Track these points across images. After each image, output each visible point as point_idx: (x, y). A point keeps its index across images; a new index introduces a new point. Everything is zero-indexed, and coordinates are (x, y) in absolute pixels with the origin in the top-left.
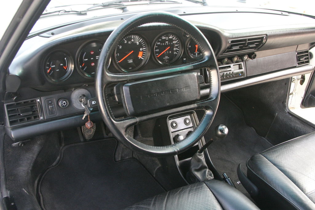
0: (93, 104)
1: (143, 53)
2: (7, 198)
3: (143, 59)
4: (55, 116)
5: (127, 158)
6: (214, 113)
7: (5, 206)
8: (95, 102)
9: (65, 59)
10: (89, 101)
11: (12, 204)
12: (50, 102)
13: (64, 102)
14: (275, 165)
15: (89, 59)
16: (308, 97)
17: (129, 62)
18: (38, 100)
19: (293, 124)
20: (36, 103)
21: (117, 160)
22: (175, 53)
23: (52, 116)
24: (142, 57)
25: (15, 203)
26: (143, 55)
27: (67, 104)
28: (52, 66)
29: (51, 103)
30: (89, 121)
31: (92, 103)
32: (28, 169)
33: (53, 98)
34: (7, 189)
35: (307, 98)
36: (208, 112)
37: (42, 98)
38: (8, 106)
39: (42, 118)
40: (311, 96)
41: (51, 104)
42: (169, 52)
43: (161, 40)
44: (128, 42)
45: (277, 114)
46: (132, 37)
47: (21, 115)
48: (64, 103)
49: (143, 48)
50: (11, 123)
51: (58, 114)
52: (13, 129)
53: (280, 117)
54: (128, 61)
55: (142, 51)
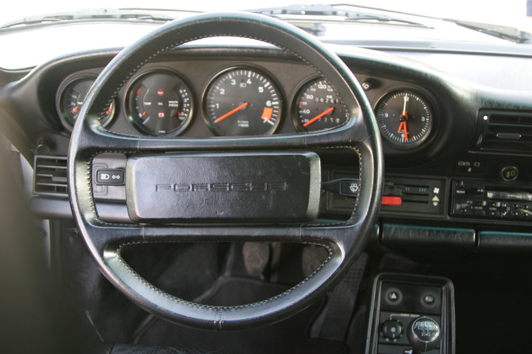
0: (102, 178)
1: (273, 113)
3: (272, 123)
8: (107, 177)
15: (154, 104)
17: (242, 125)
24: (271, 120)
26: (272, 116)
43: (314, 90)
44: (238, 84)
46: (247, 74)
49: (272, 101)
54: (238, 124)
55: (272, 107)
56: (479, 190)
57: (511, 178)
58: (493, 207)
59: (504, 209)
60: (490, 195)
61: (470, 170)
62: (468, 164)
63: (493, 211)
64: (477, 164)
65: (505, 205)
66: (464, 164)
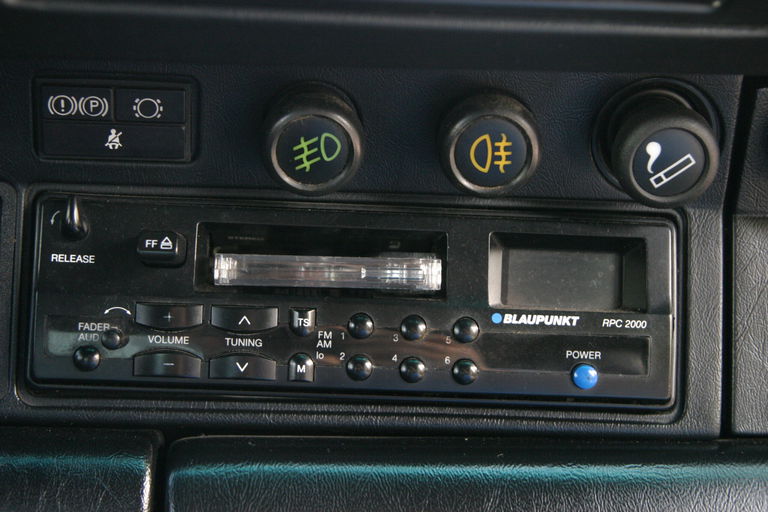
56: (150, 243)
57: (320, 171)
58: (244, 332)
59: (303, 343)
60: (225, 268)
61: (114, 140)
62: (104, 107)
63: (243, 355)
64: (148, 108)
65: (309, 322)
66: (78, 106)
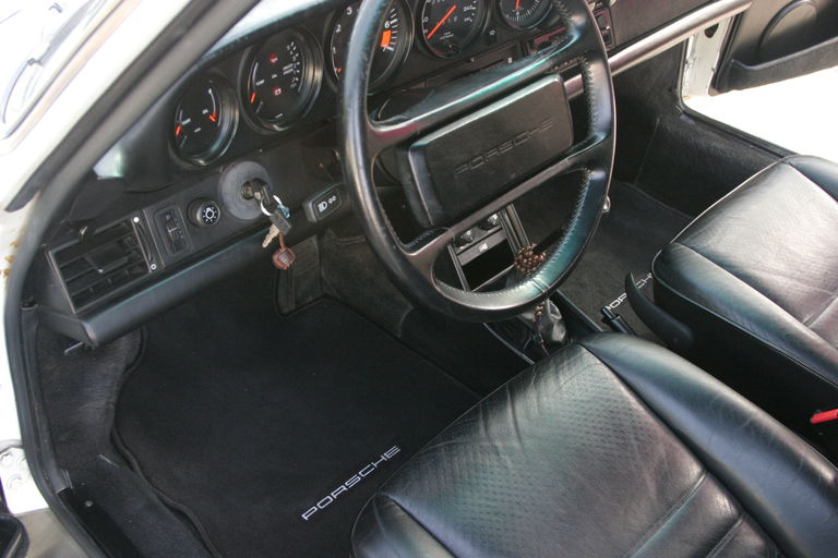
1: (392, 35)
2: (67, 491)
3: (392, 49)
4: (187, 254)
5: (311, 299)
6: (608, 175)
7: (71, 515)
9: (210, 91)
10: (310, 205)
11: (89, 504)
12: (168, 217)
13: (209, 209)
14: (721, 264)
15: (268, 79)
16: (727, 66)
18: (136, 220)
19: (703, 142)
20: (132, 228)
21: (285, 311)
22: (466, 19)
23: (180, 255)
24: (390, 45)
25: (93, 500)
26: (391, 40)
27: (216, 215)
28: (185, 123)
29: (172, 219)
30: (283, 250)
31: (318, 208)
32: (108, 403)
33: (174, 204)
34: (61, 467)
35: (724, 70)
36: (597, 175)
37: (144, 211)
38: (58, 256)
39: (153, 267)
40: (734, 63)
41: (171, 223)
42: (452, 19)
45: (659, 120)
47: (101, 271)
48: (210, 214)
49: (390, 20)
50: (78, 302)
51: (191, 247)
52: (89, 315)
53: (668, 128)
55: (390, 28)
